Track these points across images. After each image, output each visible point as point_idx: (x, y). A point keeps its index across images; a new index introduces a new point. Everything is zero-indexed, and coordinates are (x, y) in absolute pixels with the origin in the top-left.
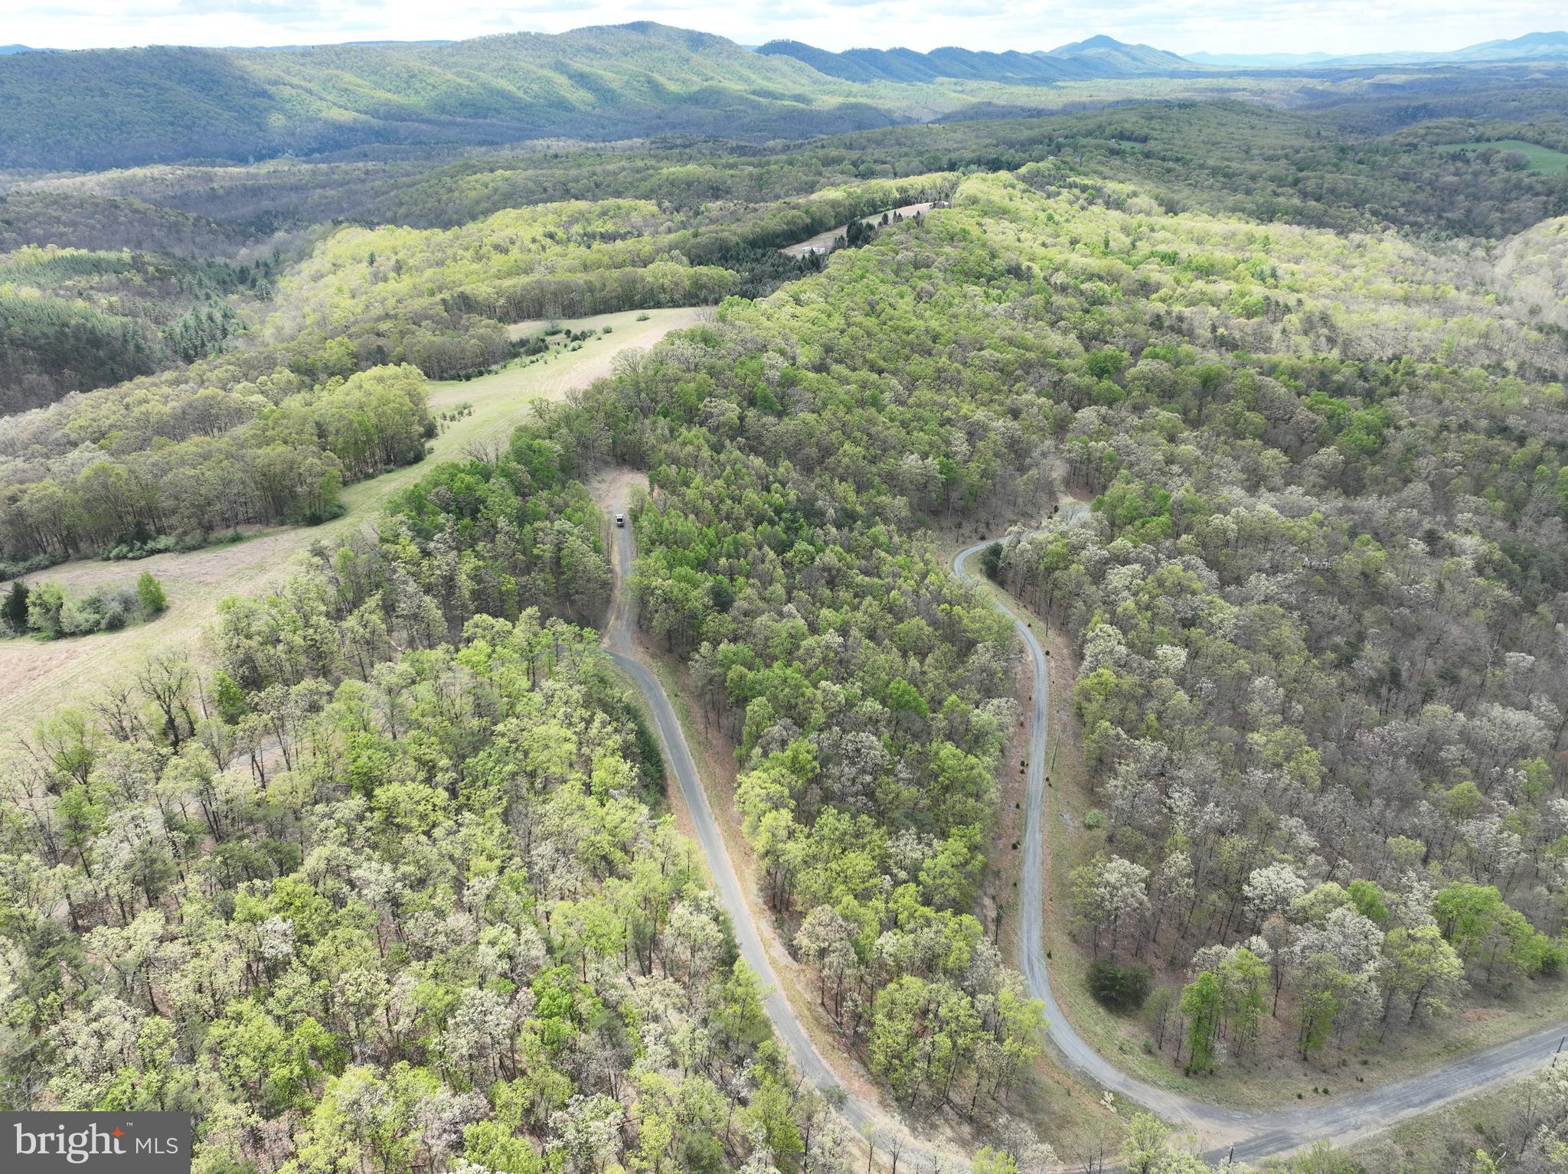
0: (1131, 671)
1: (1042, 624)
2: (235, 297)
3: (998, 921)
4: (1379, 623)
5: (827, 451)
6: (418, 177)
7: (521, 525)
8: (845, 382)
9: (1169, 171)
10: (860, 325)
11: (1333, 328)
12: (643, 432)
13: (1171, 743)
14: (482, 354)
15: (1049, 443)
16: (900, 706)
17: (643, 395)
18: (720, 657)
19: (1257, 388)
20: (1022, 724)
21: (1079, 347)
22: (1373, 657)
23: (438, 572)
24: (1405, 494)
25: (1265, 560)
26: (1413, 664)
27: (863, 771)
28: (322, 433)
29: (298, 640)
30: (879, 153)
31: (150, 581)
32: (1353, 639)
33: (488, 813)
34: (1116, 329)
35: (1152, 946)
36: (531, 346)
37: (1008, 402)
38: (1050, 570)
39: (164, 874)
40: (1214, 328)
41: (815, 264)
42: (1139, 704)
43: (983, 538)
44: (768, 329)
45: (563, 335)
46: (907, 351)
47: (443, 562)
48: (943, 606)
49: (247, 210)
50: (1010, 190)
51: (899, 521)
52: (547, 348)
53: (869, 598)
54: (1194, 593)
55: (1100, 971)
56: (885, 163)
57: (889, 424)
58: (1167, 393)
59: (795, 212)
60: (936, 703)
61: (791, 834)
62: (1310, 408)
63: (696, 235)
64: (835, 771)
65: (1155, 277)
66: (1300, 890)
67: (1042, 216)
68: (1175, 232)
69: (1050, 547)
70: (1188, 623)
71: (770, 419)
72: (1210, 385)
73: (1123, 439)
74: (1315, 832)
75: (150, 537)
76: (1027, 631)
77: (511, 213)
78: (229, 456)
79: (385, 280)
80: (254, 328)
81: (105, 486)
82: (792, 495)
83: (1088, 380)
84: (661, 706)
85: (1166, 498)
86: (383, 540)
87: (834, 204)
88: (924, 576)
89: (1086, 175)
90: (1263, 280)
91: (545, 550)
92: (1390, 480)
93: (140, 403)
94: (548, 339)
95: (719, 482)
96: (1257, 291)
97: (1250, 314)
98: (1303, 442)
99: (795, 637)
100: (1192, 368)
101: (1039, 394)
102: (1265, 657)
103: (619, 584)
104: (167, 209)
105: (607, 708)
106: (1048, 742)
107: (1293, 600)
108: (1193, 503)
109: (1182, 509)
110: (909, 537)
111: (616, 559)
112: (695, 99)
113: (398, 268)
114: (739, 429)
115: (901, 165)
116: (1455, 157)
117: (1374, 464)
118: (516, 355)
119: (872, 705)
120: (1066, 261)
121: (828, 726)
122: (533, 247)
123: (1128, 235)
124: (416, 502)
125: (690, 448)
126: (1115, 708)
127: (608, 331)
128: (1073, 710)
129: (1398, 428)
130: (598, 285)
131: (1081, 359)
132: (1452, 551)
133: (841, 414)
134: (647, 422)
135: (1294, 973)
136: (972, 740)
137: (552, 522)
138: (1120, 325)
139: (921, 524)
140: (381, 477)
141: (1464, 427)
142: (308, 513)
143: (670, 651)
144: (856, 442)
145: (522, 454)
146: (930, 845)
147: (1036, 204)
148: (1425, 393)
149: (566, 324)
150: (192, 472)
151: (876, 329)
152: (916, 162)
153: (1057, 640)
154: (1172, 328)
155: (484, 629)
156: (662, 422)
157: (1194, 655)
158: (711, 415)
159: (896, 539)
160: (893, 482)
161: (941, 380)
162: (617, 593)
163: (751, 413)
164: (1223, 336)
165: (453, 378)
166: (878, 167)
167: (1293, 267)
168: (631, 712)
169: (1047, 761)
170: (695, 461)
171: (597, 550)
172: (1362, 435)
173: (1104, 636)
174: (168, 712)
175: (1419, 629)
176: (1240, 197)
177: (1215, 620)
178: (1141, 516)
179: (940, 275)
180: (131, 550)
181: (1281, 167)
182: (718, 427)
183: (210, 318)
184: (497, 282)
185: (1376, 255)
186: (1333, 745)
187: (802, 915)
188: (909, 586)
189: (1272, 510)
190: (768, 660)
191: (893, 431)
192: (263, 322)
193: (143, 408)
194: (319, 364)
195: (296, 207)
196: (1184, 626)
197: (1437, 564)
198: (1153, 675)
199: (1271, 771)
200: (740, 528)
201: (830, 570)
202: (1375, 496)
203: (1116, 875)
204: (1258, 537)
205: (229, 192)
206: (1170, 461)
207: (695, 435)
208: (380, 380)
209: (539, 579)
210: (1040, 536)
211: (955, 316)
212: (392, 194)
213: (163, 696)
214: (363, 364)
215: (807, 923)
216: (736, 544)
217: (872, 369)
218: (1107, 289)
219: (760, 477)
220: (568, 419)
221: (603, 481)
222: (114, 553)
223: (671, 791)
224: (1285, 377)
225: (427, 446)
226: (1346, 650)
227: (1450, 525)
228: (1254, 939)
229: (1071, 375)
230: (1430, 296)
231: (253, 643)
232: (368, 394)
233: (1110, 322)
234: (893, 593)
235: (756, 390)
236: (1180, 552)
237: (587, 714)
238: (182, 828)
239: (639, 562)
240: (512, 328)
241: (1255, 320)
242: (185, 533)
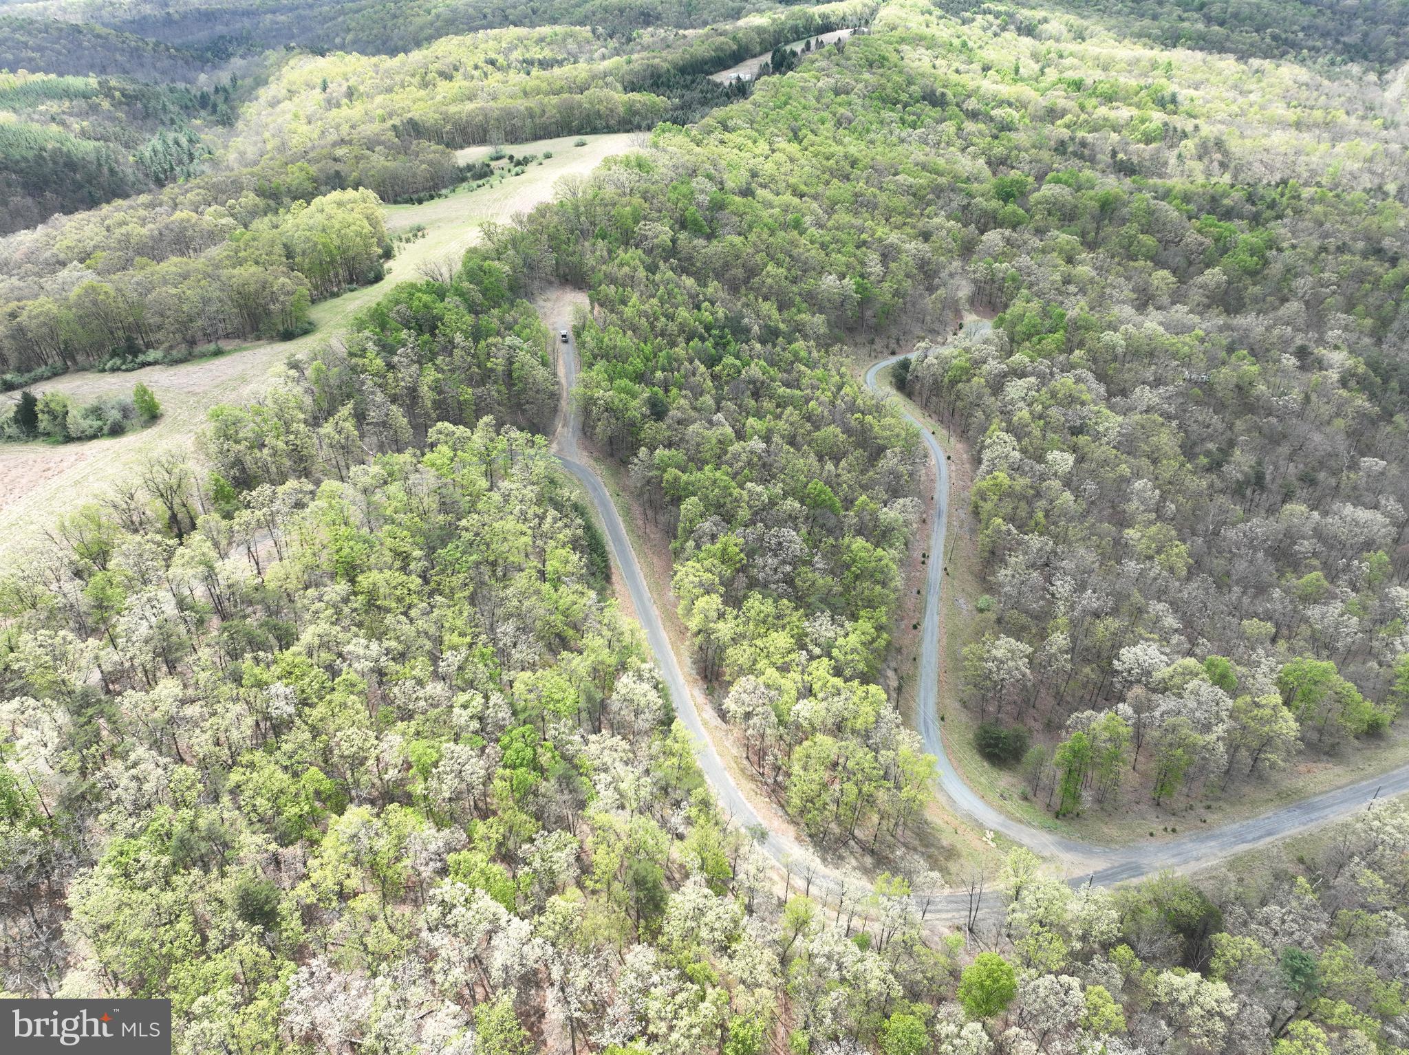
0: (1024, 474)
1: (945, 432)
2: (198, 122)
3: (899, 690)
4: (1248, 431)
5: (751, 272)
7: (476, 340)
8: (769, 206)
10: (783, 151)
11: (1226, 153)
12: (582, 254)
13: (1056, 538)
14: (432, 179)
15: (957, 264)
16: (816, 505)
17: (583, 218)
18: (656, 461)
19: (1151, 212)
20: (924, 521)
21: (987, 172)
22: (1241, 462)
23: (402, 384)
24: (1281, 312)
25: (1149, 374)
26: (1276, 468)
27: (784, 562)
28: (289, 253)
29: (281, 445)
31: (145, 391)
32: (1224, 446)
33: (456, 596)
34: (1023, 154)
35: (1032, 711)
36: (477, 170)
37: (920, 225)
38: (953, 383)
39: (180, 647)
40: (1114, 153)
41: (741, 90)
42: (1030, 503)
43: (893, 353)
44: (697, 155)
45: (506, 160)
46: (826, 176)
47: (406, 374)
48: (856, 416)
49: (202, 35)
50: (927, 16)
51: (817, 338)
52: (492, 173)
53: (790, 408)
54: (1083, 404)
55: (986, 732)
57: (810, 246)
58: (1068, 216)
59: (722, 39)
60: (849, 503)
61: (721, 615)
62: (1199, 231)
63: (628, 62)
64: (760, 561)
65: (1061, 103)
66: (1162, 665)
67: (957, 42)
68: (1082, 58)
69: (954, 362)
70: (1076, 431)
71: (700, 242)
72: (1108, 209)
73: (1024, 260)
74: (1179, 615)
75: (140, 351)
76: (932, 437)
77: (454, 40)
78: (207, 275)
79: (339, 106)
80: (219, 153)
81: (95, 303)
82: (721, 313)
83: (995, 204)
84: (604, 504)
85: (1062, 316)
86: (351, 355)
87: (759, 30)
88: (840, 388)
89: (1000, 1)
90: (1163, 106)
91: (497, 363)
92: (1269, 299)
93: (120, 225)
94: (493, 164)
95: (654, 301)
96: (1157, 117)
97: (1148, 139)
98: (1190, 263)
99: (723, 443)
100: (1091, 193)
101: (948, 217)
102: (1145, 462)
103: (565, 394)
104: (127, 34)
105: (558, 506)
106: (947, 536)
107: (1172, 410)
108: (1086, 320)
109: (1076, 327)
110: (827, 352)
111: (561, 371)
113: (350, 94)
114: (672, 251)
117: (1254, 284)
118: (464, 180)
119: (792, 504)
120: (978, 88)
121: (752, 522)
122: (476, 73)
123: (1038, 62)
124: (379, 318)
125: (626, 269)
126: (1007, 505)
127: (548, 156)
128: (970, 508)
129: (1280, 250)
130: (538, 111)
131: (989, 184)
132: (1321, 365)
133: (765, 236)
134: (587, 244)
135: (1153, 734)
136: (880, 535)
137: (503, 338)
138: (1026, 151)
139: (837, 340)
140: (345, 296)
141: (1342, 249)
142: (281, 329)
143: (612, 455)
144: (779, 264)
145: (474, 274)
146: (842, 626)
147: (951, 30)
148: (1308, 216)
149: (508, 149)
150: (174, 291)
151: (798, 155)
153: (958, 446)
154: (1075, 153)
155: (446, 435)
156: (600, 244)
157: (1080, 460)
158: (646, 237)
159: (815, 354)
160: (813, 301)
161: (858, 204)
162: (563, 403)
163: (683, 236)
164: (1122, 161)
165: (406, 202)
167: (1192, 92)
168: (579, 510)
169: (945, 553)
170: (632, 281)
171: (544, 364)
172: (1244, 257)
173: (1001, 443)
174: (171, 508)
175: (1285, 437)
176: (1147, 22)
177: (1101, 429)
178: (1038, 333)
179: (859, 101)
180: (124, 363)
182: (652, 250)
183: (177, 143)
184: (444, 108)
185: (1272, 80)
186: (1200, 540)
187: (730, 683)
188: (826, 397)
189: (1159, 327)
190: (701, 464)
191: (813, 252)
192: (226, 147)
193: (124, 230)
194: (283, 189)
195: (249, 32)
196: (1073, 434)
197: (1305, 377)
198: (1043, 477)
199: (1144, 563)
200: (673, 344)
201: (754, 382)
202: (1254, 314)
203: (1003, 651)
204: (1143, 352)
205: (185, 17)
206: (1067, 281)
207: (631, 256)
208: (340, 204)
209: (493, 391)
210: (946, 351)
211: (872, 142)
212: (340, 19)
213: (165, 494)
214: (323, 188)
215: (734, 690)
216: (669, 358)
217: (794, 193)
218: (1016, 115)
219: (692, 296)
220: (514, 242)
221: (548, 300)
222: (109, 365)
223: (615, 578)
224: (1178, 201)
225: (386, 266)
226: (1218, 455)
227: (1321, 341)
228: (1121, 705)
229: (979, 199)
230: (1321, 120)
231: (241, 447)
232: (330, 217)
233: (1017, 148)
234: (812, 403)
235: (687, 214)
236: (1073, 367)
237: (540, 511)
238: (192, 609)
239: (582, 375)
240: (459, 153)
241: (1153, 145)
242: (171, 347)
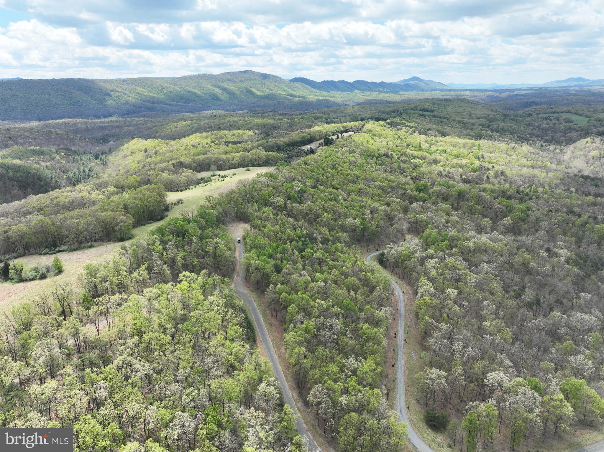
0: (436, 298)
1: (401, 282)
2: (93, 164)
3: (388, 394)
4: (530, 282)
5: (317, 217)
6: (164, 123)
7: (201, 240)
8: (324, 192)
9: (442, 122)
10: (329, 172)
11: (506, 176)
12: (248, 208)
13: (453, 325)
14: (187, 183)
15: (401, 215)
16: (347, 309)
17: (248, 195)
18: (277, 290)
19: (479, 197)
20: (394, 319)
21: (411, 182)
22: (529, 295)
23: (170, 256)
24: (537, 235)
25: (486, 258)
26: (545, 298)
27: (334, 334)
28: (126, 208)
29: (115, 280)
30: (335, 116)
31: (58, 260)
32: (520, 288)
33: (187, 346)
34: (425, 176)
35: (449, 405)
36: (206, 180)
37: (386, 200)
38: (403, 261)
39: (58, 366)
40: (461, 176)
41: (312, 152)
42: (440, 311)
43: (377, 250)
44: (295, 173)
45: (217, 176)
46: (347, 182)
47: (171, 252)
48: (363, 273)
49: (100, 134)
50: (384, 127)
51: (345, 243)
52: (211, 181)
53: (334, 270)
54: (459, 270)
55: (429, 414)
56: (337, 118)
57: (341, 207)
58: (445, 198)
59: (304, 134)
60: (361, 309)
61: (305, 357)
62: (499, 204)
63: (267, 142)
64: (323, 333)
65: (439, 158)
66: (507, 381)
67: (396, 136)
68: (445, 142)
69: (403, 252)
70: (457, 281)
71: (296, 205)
72: (461, 195)
73: (430, 214)
74: (511, 359)
75: (58, 246)
76: (395, 284)
77: (198, 135)
78: (90, 216)
79: (151, 157)
80: (100, 175)
81: (42, 227)
82: (305, 232)
83: (415, 193)
84: (254, 309)
85: (447, 235)
86: (148, 245)
87: (319, 132)
88: (355, 262)
89: (412, 123)
90: (479, 159)
91: (210, 249)
92: (531, 230)
93: (56, 198)
94: (212, 178)
95: (277, 227)
96: (477, 163)
97: (474, 171)
98: (497, 216)
99: (306, 283)
100: (454, 189)
101: (397, 198)
102: (487, 294)
103: (238, 264)
104: (70, 133)
105: (233, 307)
106: (405, 326)
107: (497, 273)
108: (457, 237)
109: (452, 239)
110: (349, 248)
111: (237, 255)
112: (266, 97)
113: (156, 153)
114: (284, 208)
115: (343, 119)
116: (546, 118)
117: (524, 224)
118: (199, 183)
119: (336, 309)
120: (406, 152)
121: (319, 316)
122: (207, 146)
123: (428, 143)
124: (161, 231)
125: (266, 214)
126: (431, 312)
127: (234, 175)
128: (414, 313)
129: (533, 211)
130: (231, 159)
131: (412, 186)
132: (557, 255)
133: (323, 203)
134: (249, 205)
135: (507, 413)
136: (376, 323)
137: (213, 239)
138: (426, 174)
139: (353, 244)
140: (147, 225)
141: (557, 211)
142: (119, 237)
143: (258, 289)
144: (329, 213)
145: (202, 215)
146: (360, 362)
147: (394, 132)
148: (542, 199)
149: (218, 173)
150: (76, 221)
151: (335, 174)
152: (349, 118)
153: (407, 288)
154: (446, 176)
155: (187, 277)
156: (255, 205)
157: (460, 293)
158: (274, 203)
159: (344, 249)
160: (343, 228)
161: (360, 192)
162: (237, 267)
163: (289, 202)
164: (465, 178)
165: (176, 191)
166: (335, 120)
167: (489, 154)
168: (243, 310)
169: (405, 333)
170: (268, 219)
171: (230, 250)
172: (519, 213)
173: (425, 285)
174: (63, 307)
175: (546, 285)
176: (469, 131)
177: (467, 280)
178: (438, 241)
179: (359, 156)
180: (50, 251)
181: (483, 121)
182: (276, 207)
183: (84, 171)
184: (193, 157)
185: (520, 151)
186: (515, 327)
187: (310, 389)
188: (349, 265)
189: (487, 240)
190: (297, 292)
191: (342, 210)
192: (104, 173)
193: (57, 200)
194: (126, 185)
195: (118, 133)
196: (456, 282)
197: (551, 260)
198: (444, 300)
199: (493, 336)
200: (285, 243)
201: (319, 259)
202: (526, 235)
203: (434, 375)
204: (482, 250)
205: (93, 128)
206: (448, 222)
207: (267, 210)
208: (148, 190)
209: (208, 260)
210: (400, 249)
211: (365, 170)
212: (154, 128)
213: (62, 300)
214: (142, 185)
215: (312, 392)
216: (284, 249)
217: (334, 188)
218: (421, 162)
219: (292, 225)
220: (219, 203)
221: (232, 226)
222: (44, 252)
223: (258, 342)
224: (489, 192)
225: (165, 214)
226: (519, 291)
227: (555, 246)
228: (490, 400)
229: (409, 191)
230: (541, 165)
231: (97, 281)
232: (143, 195)
233: (423, 173)
234: (344, 268)
235: (291, 194)
236: (453, 255)
237: (226, 310)
238: (66, 348)
239: (246, 254)
240: (199, 174)
241: (477, 173)
242: (71, 245)
